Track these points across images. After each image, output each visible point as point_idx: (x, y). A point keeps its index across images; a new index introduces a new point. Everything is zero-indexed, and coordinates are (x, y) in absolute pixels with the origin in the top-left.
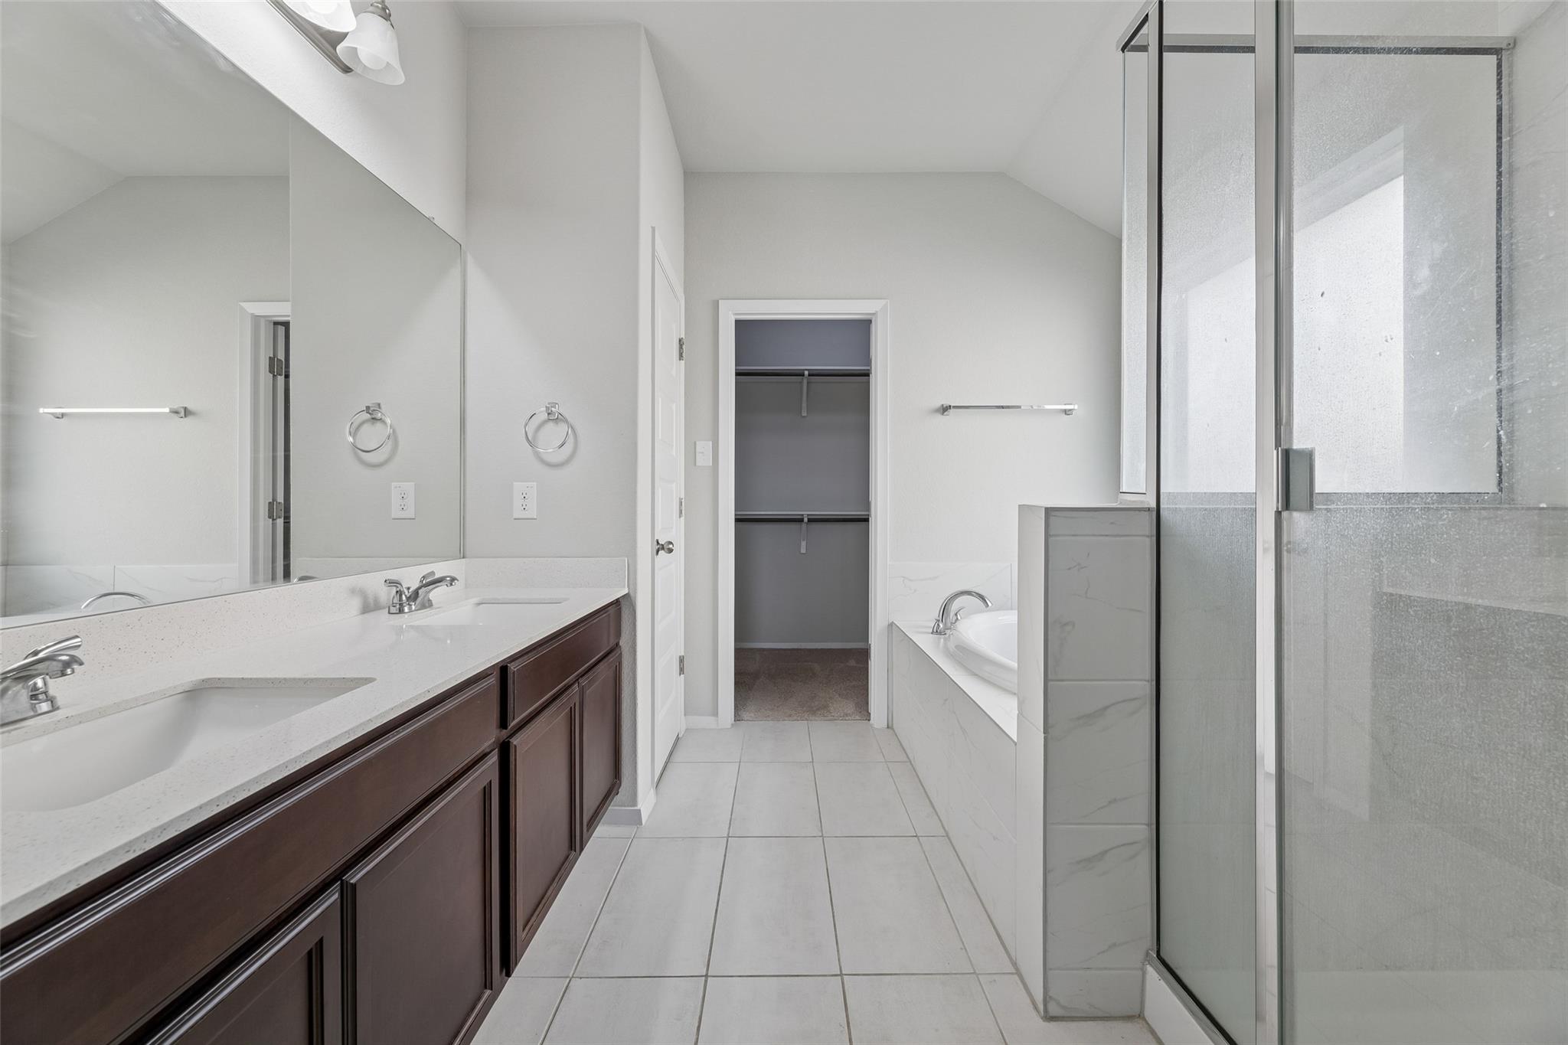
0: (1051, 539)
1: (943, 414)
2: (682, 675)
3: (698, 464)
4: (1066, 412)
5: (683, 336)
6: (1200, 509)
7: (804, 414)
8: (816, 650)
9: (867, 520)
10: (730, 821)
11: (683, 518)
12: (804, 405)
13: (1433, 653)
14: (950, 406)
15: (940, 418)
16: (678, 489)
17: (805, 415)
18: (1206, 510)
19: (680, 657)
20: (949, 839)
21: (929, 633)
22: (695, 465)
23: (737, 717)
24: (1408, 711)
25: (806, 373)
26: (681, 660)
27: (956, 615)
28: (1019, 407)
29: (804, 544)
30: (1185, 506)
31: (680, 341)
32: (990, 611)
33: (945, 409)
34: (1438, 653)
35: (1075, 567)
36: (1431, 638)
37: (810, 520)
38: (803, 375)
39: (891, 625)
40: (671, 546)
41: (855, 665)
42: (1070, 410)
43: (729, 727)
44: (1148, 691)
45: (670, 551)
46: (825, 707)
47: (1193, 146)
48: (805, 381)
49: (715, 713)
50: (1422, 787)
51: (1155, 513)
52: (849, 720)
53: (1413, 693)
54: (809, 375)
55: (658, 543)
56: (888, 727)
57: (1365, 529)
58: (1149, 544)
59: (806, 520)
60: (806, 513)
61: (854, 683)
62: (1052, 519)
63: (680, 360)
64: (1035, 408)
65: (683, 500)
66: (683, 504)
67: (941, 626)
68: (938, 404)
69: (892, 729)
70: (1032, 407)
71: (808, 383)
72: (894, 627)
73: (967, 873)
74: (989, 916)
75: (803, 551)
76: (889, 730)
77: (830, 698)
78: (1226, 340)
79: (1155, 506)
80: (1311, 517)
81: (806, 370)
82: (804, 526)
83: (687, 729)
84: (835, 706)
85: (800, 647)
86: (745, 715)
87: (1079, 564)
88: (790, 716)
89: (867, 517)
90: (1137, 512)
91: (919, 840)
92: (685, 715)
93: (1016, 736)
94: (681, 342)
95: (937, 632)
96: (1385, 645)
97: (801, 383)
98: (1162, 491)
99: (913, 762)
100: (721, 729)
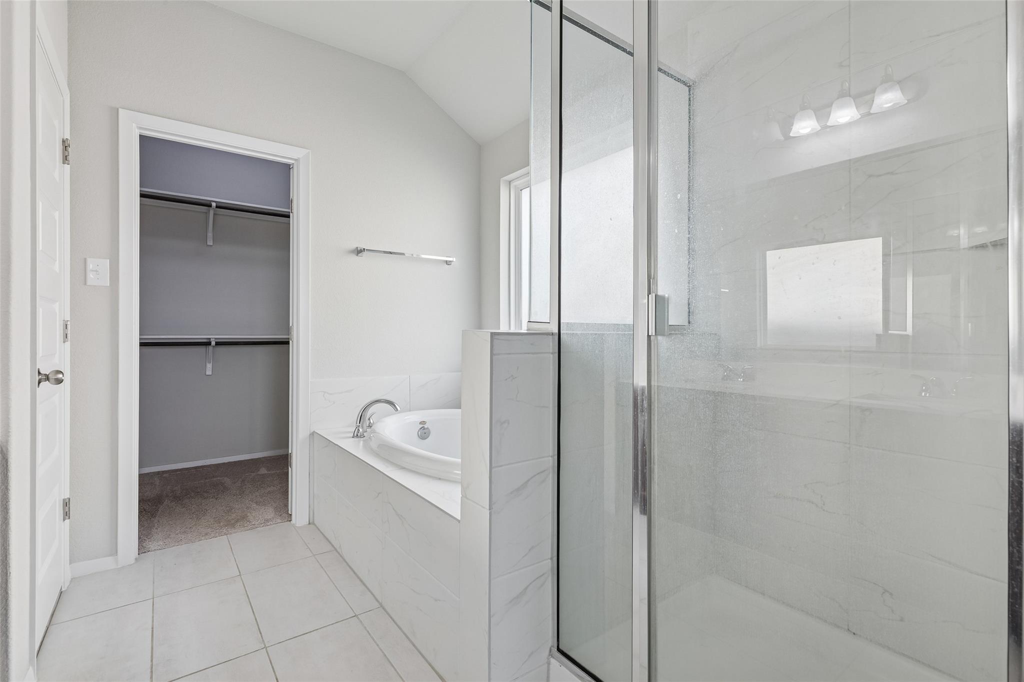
0: (494, 357)
1: (357, 255)
2: (67, 521)
3: (88, 283)
4: (448, 263)
5: (67, 136)
6: (592, 334)
7: (210, 243)
8: (224, 464)
9: (287, 343)
10: (152, 668)
11: (68, 344)
12: (210, 235)
13: (746, 421)
14: (364, 249)
15: (354, 258)
16: (62, 309)
17: (212, 244)
18: (596, 334)
19: (64, 500)
20: (384, 609)
21: (350, 437)
22: (85, 284)
23: (142, 549)
24: (731, 458)
25: (214, 204)
26: (66, 503)
27: (369, 419)
28: (403, 254)
29: (209, 366)
30: (580, 332)
31: (64, 141)
32: (400, 412)
33: (359, 252)
34: (748, 421)
35: (509, 378)
36: (745, 412)
37: (218, 344)
38: (211, 206)
39: (313, 434)
40: (60, 376)
41: (266, 472)
42: (450, 261)
43: (133, 561)
44: (551, 463)
45: (60, 381)
46: (244, 518)
47: (586, 82)
48: (212, 213)
49: (114, 552)
50: (739, 502)
51: (557, 337)
52: (271, 524)
53: (734, 446)
54: (217, 207)
55: (39, 373)
56: (309, 523)
57: (705, 347)
58: (552, 359)
59: (213, 343)
60: (214, 337)
61: (269, 489)
62: (495, 341)
63: (64, 163)
64: (415, 256)
65: (69, 323)
66: (69, 327)
67: (361, 430)
68: (354, 246)
69: (314, 524)
70: (412, 255)
71: (214, 214)
72: (315, 434)
73: (405, 634)
74: (430, 665)
75: (209, 372)
76: (312, 526)
77: (248, 508)
78: (611, 219)
79: (557, 332)
80: (670, 339)
81: (213, 201)
82: (210, 348)
83: (72, 580)
84: (253, 514)
85: (205, 464)
86: (152, 545)
87: (512, 376)
88: (206, 534)
89: (288, 340)
90: (546, 336)
91: (358, 618)
92: (70, 563)
93: (460, 517)
94: (65, 145)
95: (356, 436)
96: (718, 419)
97: (207, 213)
98: (562, 321)
99: (339, 550)
100: (123, 567)
